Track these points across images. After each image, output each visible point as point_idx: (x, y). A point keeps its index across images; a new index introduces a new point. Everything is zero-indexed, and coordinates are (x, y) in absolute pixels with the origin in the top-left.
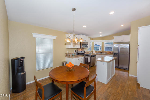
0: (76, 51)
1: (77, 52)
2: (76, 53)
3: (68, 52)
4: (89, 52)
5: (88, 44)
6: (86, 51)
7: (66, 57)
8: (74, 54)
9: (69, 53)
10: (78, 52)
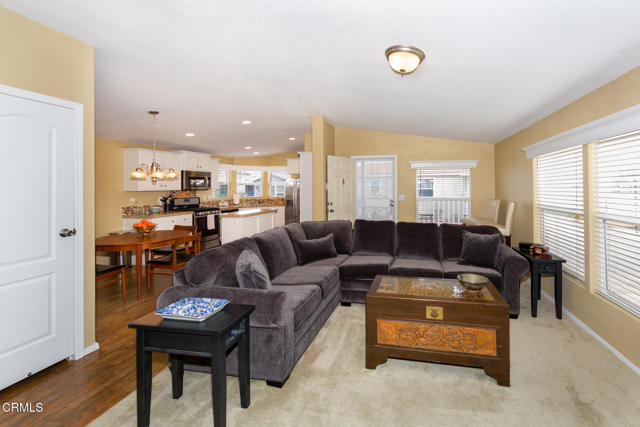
0: (164, 200)
1: (168, 202)
2: (165, 205)
3: (132, 201)
4: (218, 202)
5: (209, 179)
6: (207, 197)
7: (123, 217)
8: (155, 209)
9: (138, 205)
10: (172, 201)
